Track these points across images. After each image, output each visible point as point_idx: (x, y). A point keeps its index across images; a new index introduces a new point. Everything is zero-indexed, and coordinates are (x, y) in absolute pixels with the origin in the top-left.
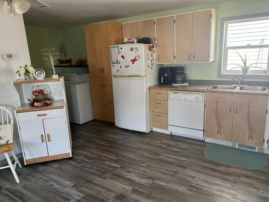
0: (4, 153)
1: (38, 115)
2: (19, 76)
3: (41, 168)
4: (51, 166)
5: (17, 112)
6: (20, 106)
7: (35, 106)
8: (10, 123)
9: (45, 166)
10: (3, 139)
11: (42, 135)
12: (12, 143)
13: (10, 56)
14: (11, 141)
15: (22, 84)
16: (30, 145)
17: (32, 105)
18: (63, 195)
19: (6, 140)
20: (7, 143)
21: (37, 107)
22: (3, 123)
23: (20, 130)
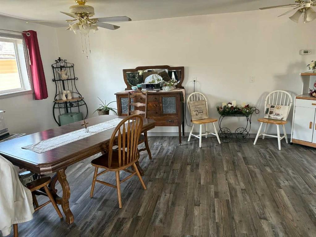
0: (276, 125)
1: (313, 104)
2: (309, 69)
3: (302, 149)
4: (311, 151)
5: (297, 98)
6: (302, 94)
7: (313, 96)
8: (289, 105)
9: (306, 150)
10: (280, 116)
11: (311, 122)
12: (285, 120)
13: (306, 52)
14: (285, 119)
15: (310, 76)
16: (299, 127)
17: (311, 94)
18: (307, 169)
19: (282, 117)
20: (282, 120)
21: (315, 97)
22: (284, 105)
23: (295, 113)
